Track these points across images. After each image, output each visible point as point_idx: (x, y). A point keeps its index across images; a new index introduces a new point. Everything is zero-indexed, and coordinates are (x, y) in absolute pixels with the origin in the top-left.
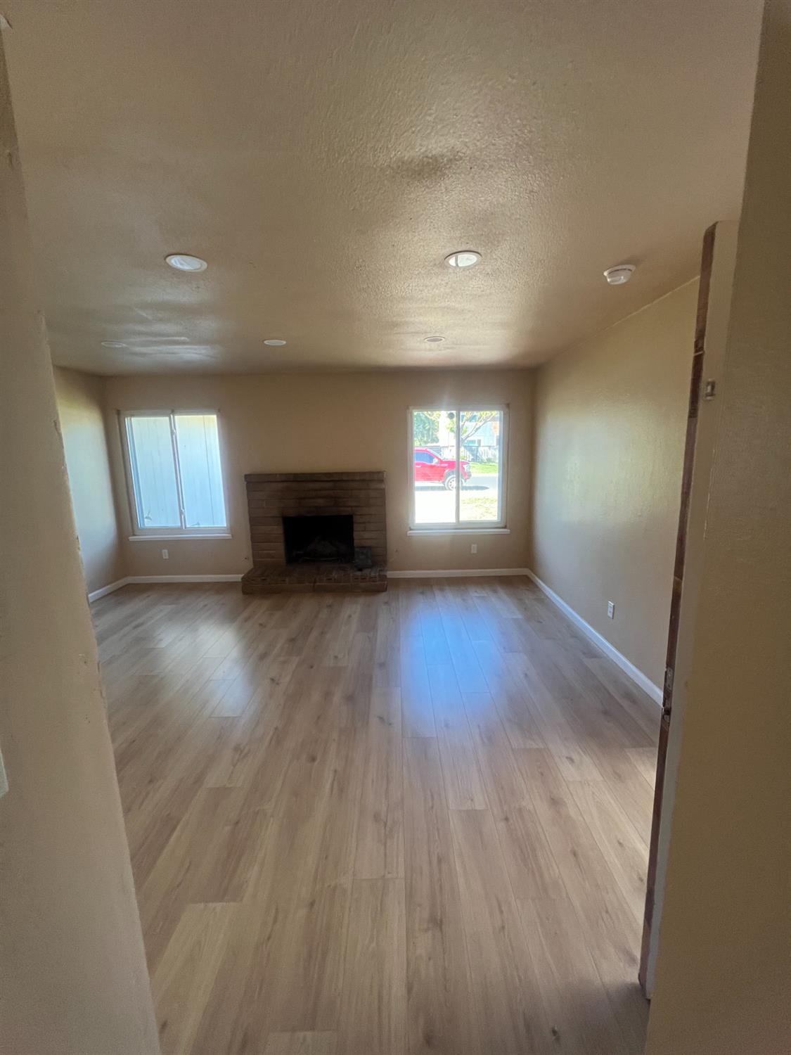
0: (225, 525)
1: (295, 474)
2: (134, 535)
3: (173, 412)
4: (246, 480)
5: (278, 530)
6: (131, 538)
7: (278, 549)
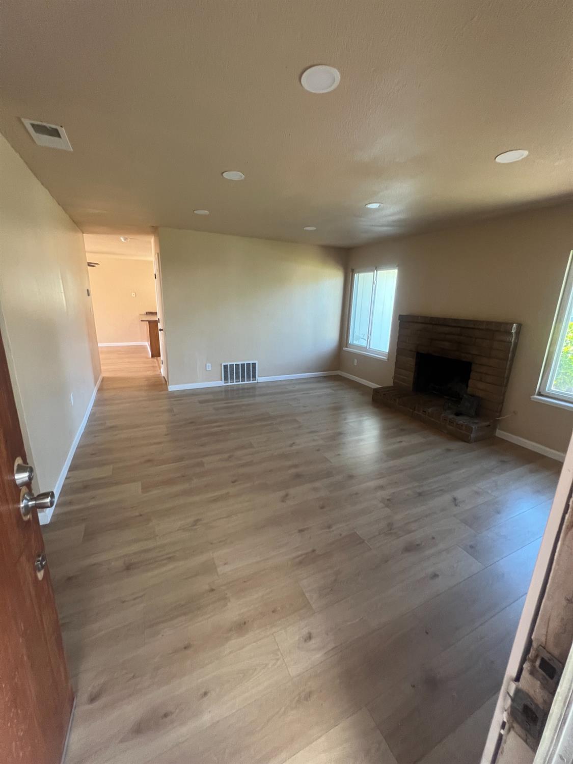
0: (388, 351)
1: (431, 318)
2: (347, 347)
3: (376, 269)
4: (399, 319)
5: (411, 362)
6: (345, 349)
7: (409, 377)
